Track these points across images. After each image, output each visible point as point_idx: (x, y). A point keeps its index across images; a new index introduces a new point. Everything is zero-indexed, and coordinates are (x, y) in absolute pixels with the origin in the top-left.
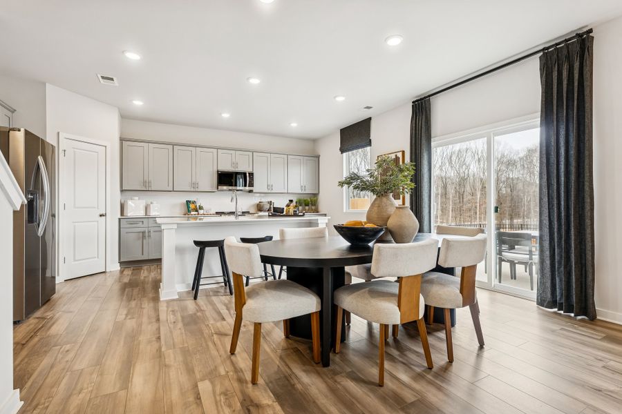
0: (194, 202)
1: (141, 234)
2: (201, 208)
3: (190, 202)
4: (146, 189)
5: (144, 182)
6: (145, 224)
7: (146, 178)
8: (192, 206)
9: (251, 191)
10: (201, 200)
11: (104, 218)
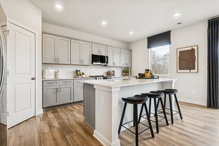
0: (79, 71)
1: (56, 90)
2: (83, 74)
3: (78, 70)
4: (56, 63)
5: (55, 59)
6: (58, 84)
7: (56, 57)
8: (79, 73)
9: (106, 66)
10: (82, 70)
11: (34, 80)
